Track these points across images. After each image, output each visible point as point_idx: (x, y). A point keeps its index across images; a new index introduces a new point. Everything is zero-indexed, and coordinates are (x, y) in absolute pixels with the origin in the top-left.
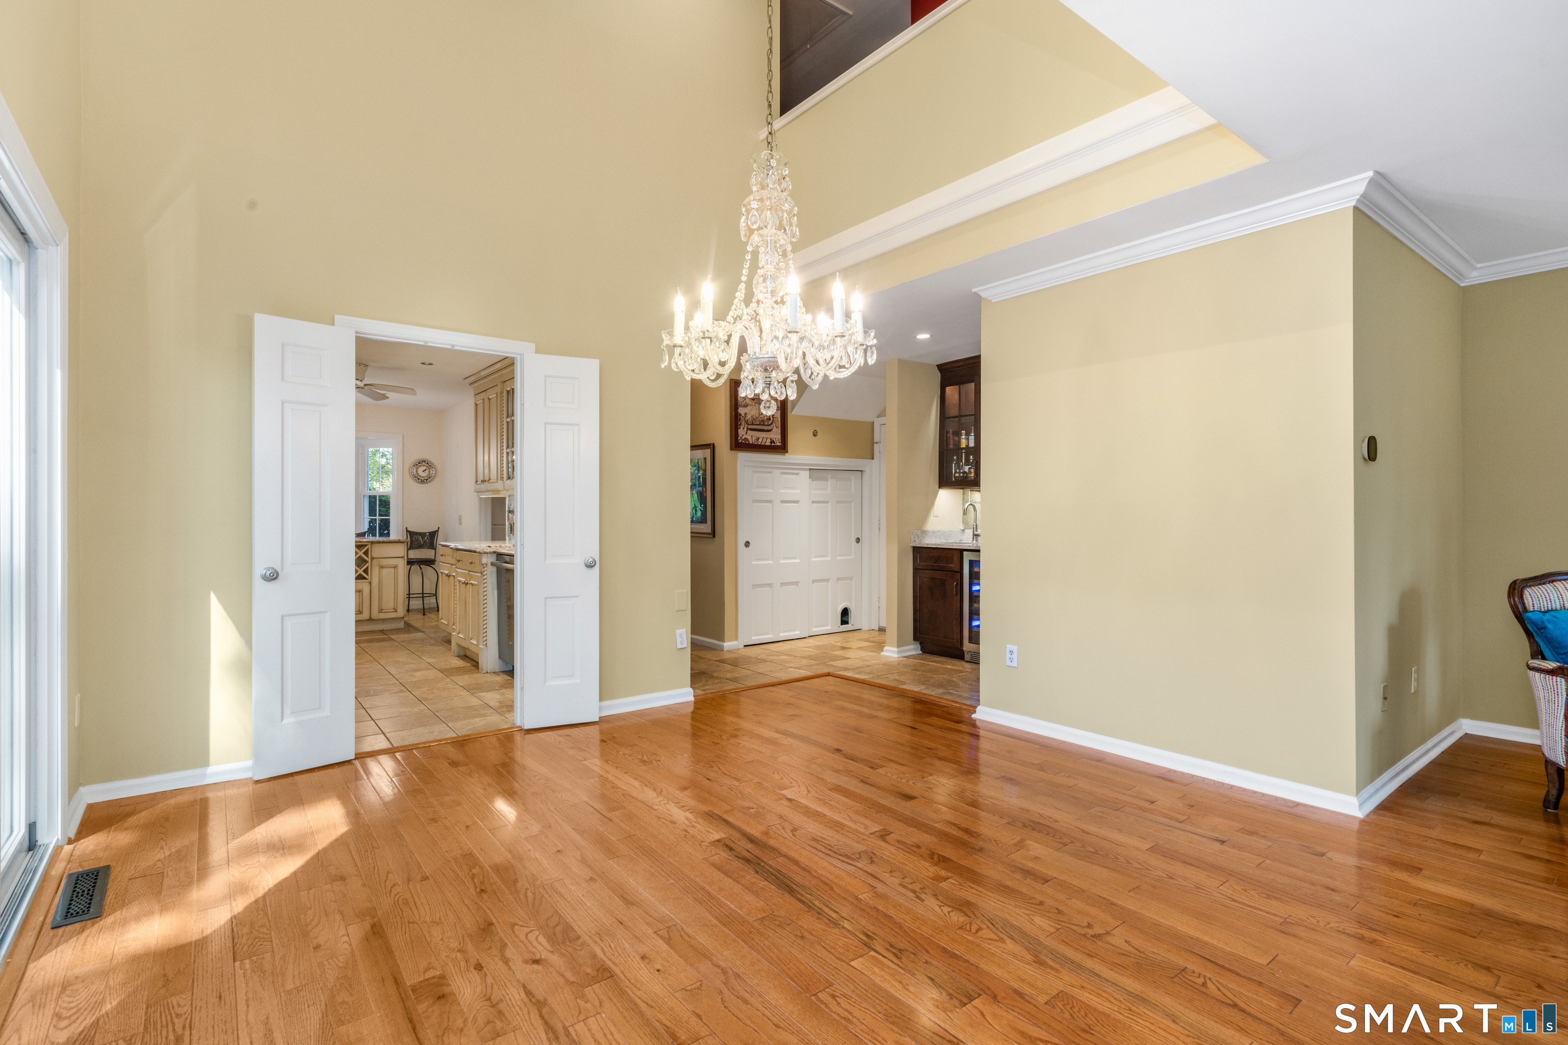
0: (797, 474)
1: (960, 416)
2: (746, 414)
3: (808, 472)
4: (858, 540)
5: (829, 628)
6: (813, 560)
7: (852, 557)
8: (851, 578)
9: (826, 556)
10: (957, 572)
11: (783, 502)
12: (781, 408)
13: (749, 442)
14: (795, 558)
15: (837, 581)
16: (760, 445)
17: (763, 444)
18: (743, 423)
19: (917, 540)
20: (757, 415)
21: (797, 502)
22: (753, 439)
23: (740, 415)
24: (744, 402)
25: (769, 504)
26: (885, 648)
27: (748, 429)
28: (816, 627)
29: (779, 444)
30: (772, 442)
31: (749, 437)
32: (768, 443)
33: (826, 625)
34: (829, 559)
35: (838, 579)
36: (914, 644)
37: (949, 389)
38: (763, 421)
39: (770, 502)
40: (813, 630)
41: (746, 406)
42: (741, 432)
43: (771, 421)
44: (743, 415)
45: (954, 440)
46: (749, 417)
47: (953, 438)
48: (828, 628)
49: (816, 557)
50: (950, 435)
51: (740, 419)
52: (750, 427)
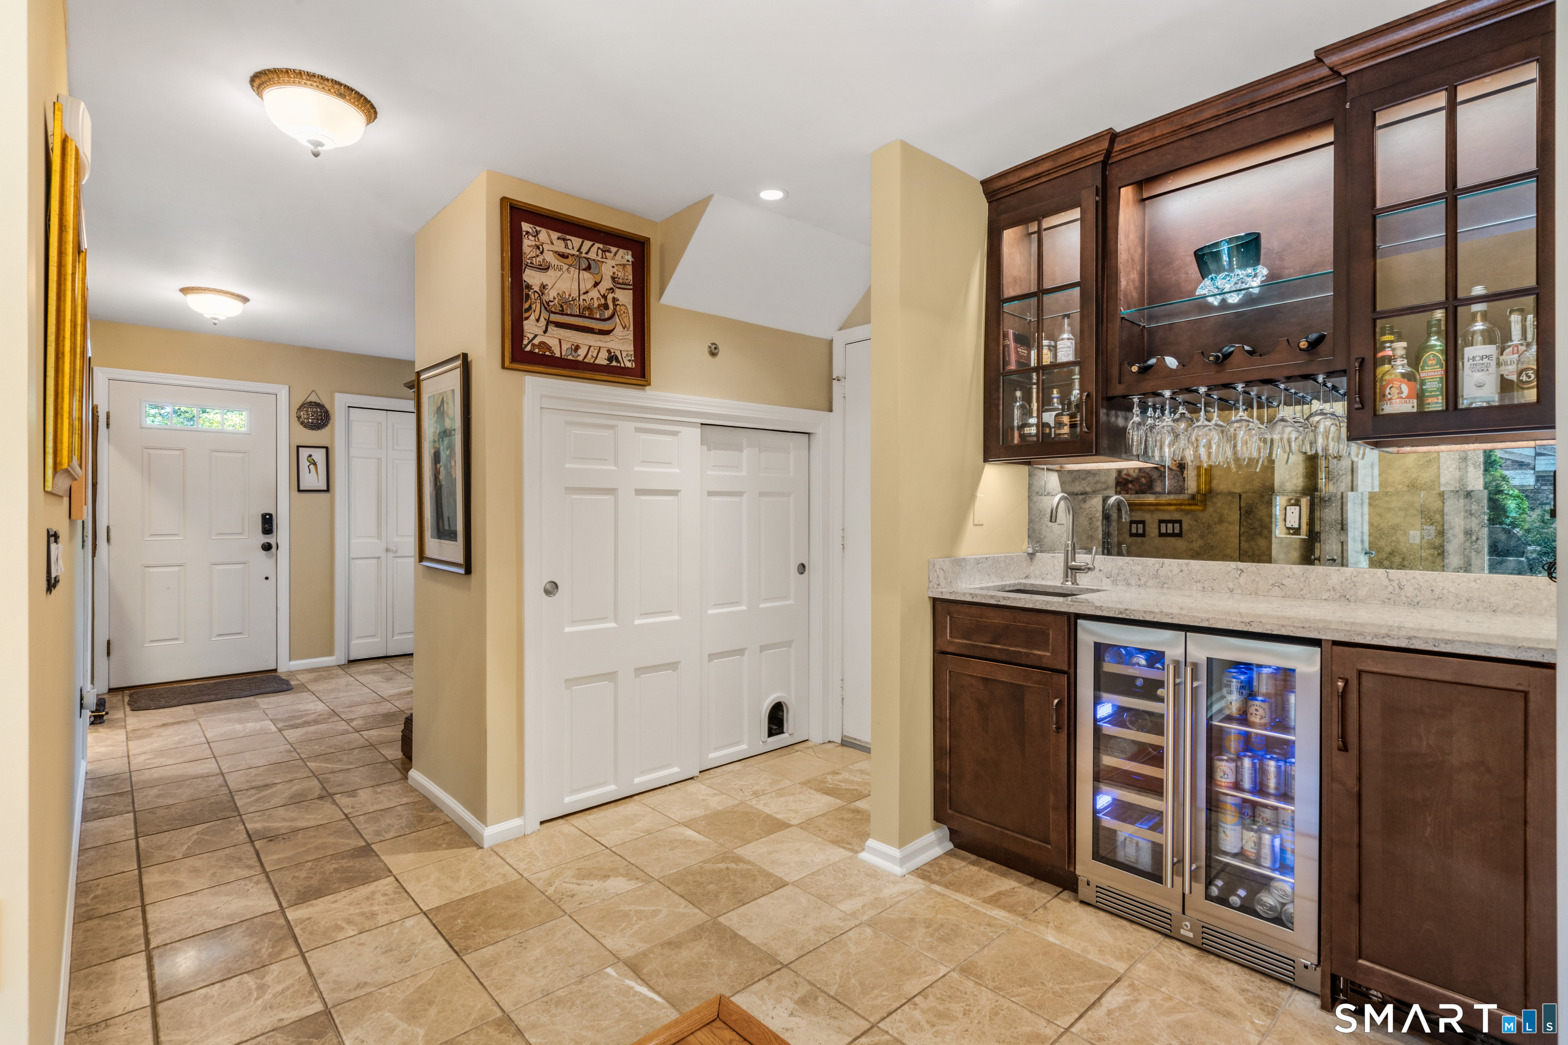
0: (675, 434)
1: (1041, 292)
2: (543, 287)
3: (697, 431)
4: (802, 568)
5: (744, 747)
6: (710, 612)
7: (791, 602)
8: (788, 644)
9: (737, 603)
10: (1063, 672)
11: (640, 492)
12: (634, 285)
13: (553, 352)
14: (669, 612)
15: (761, 651)
16: (582, 362)
17: (589, 360)
18: (537, 306)
19: (943, 583)
20: (575, 294)
21: (675, 493)
22: (564, 347)
23: (529, 287)
24: (540, 259)
25: (607, 497)
26: (871, 842)
27: (549, 322)
28: (717, 749)
29: (629, 365)
30: (612, 357)
31: (553, 343)
32: (602, 360)
33: (738, 743)
34: (744, 608)
35: (763, 648)
36: (934, 829)
37: (1009, 236)
38: (589, 308)
39: (612, 491)
40: (711, 756)
41: (544, 268)
42: (531, 327)
43: (610, 312)
44: (537, 289)
45: (1017, 352)
46: (551, 294)
47: (1016, 348)
48: (742, 749)
49: (716, 605)
50: (1011, 342)
51: (528, 296)
52: (554, 318)
